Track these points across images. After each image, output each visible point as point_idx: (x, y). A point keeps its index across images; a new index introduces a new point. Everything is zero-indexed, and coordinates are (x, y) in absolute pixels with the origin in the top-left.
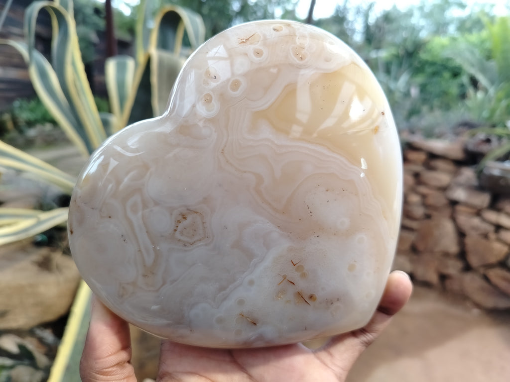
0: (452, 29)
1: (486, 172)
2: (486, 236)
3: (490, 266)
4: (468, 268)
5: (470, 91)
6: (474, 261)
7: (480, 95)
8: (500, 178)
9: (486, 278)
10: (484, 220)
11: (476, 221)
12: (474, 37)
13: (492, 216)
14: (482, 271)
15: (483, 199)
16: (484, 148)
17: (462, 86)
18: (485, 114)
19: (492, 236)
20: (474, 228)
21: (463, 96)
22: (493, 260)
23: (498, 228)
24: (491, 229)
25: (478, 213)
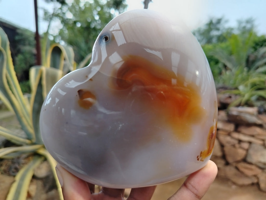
0: (214, 40)
1: (230, 113)
2: (234, 146)
3: (238, 162)
4: (227, 164)
5: (223, 71)
6: (230, 160)
7: (228, 73)
8: (237, 116)
9: (237, 168)
10: (233, 138)
11: (228, 139)
12: (223, 45)
13: (236, 135)
14: (234, 164)
15: (231, 127)
16: (229, 101)
17: (220, 68)
18: (232, 82)
19: (237, 146)
20: (228, 142)
21: (220, 73)
22: (239, 158)
23: (240, 141)
24: (236, 142)
25: (229, 134)
